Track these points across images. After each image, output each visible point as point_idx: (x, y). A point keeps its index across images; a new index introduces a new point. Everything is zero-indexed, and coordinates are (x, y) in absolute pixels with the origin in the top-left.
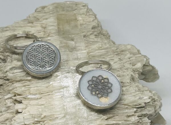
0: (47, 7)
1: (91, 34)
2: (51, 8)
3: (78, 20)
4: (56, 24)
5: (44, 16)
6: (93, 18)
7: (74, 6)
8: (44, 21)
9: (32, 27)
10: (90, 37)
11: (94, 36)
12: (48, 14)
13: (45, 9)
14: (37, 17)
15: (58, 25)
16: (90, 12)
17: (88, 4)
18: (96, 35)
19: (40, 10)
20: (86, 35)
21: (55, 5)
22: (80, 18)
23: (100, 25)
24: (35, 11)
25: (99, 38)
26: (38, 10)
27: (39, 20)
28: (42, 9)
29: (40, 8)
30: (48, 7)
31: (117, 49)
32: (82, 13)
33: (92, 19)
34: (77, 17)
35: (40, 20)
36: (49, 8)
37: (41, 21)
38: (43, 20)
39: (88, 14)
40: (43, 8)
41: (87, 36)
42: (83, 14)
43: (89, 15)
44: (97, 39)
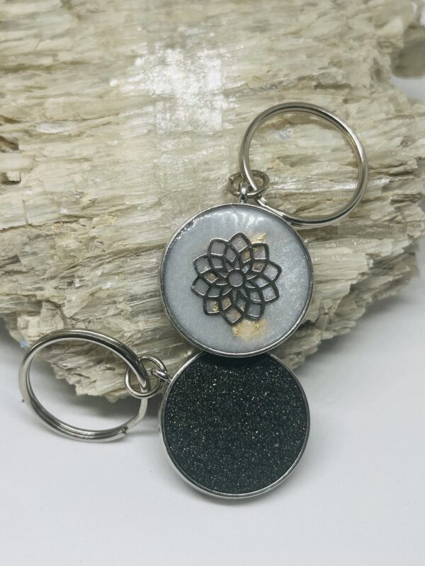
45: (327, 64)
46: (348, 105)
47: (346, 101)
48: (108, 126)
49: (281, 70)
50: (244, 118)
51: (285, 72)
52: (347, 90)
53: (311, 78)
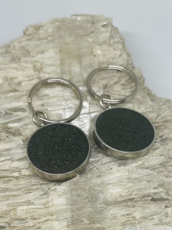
0: (42, 26)
1: (116, 83)
2: (50, 30)
3: (95, 56)
4: (58, 62)
5: (38, 46)
6: (121, 50)
7: (89, 25)
8: (39, 57)
9: (17, 69)
10: (114, 89)
11: (121, 87)
12: (45, 41)
13: (41, 31)
14: (27, 48)
15: (62, 64)
16: (115, 36)
17: (112, 19)
18: (123, 85)
19: (31, 32)
20: (107, 86)
21: (57, 24)
22: (99, 52)
23: (130, 63)
24: (24, 34)
25: (128, 89)
26: (28, 33)
27: (30, 53)
28: (35, 31)
29: (31, 29)
30: (44, 28)
31: (158, 116)
32: (102, 40)
33: (118, 53)
34: (94, 50)
35: (32, 54)
36: (46, 31)
37: (33, 57)
38: (37, 54)
39: (112, 41)
40: (37, 28)
41: (109, 86)
42: (104, 42)
43: (114, 43)
44: (125, 91)
45: (157, 186)
46: (167, 209)
47: (166, 207)
48: (48, 222)
49: (134, 191)
50: (115, 216)
51: (136, 193)
52: (167, 201)
53: (148, 196)
